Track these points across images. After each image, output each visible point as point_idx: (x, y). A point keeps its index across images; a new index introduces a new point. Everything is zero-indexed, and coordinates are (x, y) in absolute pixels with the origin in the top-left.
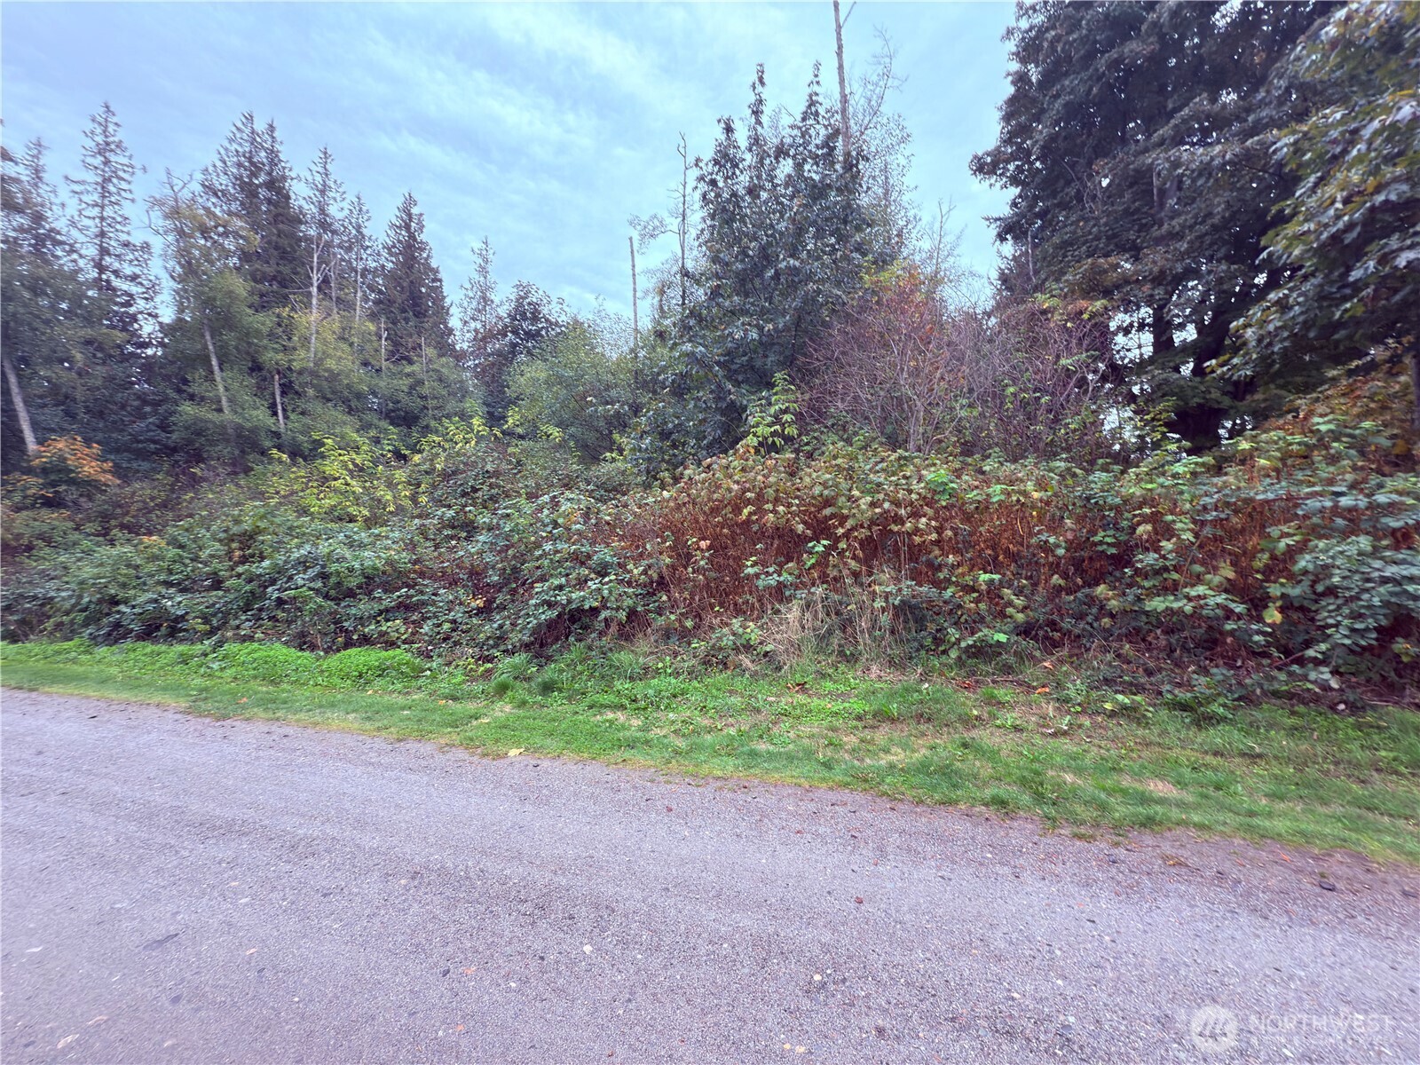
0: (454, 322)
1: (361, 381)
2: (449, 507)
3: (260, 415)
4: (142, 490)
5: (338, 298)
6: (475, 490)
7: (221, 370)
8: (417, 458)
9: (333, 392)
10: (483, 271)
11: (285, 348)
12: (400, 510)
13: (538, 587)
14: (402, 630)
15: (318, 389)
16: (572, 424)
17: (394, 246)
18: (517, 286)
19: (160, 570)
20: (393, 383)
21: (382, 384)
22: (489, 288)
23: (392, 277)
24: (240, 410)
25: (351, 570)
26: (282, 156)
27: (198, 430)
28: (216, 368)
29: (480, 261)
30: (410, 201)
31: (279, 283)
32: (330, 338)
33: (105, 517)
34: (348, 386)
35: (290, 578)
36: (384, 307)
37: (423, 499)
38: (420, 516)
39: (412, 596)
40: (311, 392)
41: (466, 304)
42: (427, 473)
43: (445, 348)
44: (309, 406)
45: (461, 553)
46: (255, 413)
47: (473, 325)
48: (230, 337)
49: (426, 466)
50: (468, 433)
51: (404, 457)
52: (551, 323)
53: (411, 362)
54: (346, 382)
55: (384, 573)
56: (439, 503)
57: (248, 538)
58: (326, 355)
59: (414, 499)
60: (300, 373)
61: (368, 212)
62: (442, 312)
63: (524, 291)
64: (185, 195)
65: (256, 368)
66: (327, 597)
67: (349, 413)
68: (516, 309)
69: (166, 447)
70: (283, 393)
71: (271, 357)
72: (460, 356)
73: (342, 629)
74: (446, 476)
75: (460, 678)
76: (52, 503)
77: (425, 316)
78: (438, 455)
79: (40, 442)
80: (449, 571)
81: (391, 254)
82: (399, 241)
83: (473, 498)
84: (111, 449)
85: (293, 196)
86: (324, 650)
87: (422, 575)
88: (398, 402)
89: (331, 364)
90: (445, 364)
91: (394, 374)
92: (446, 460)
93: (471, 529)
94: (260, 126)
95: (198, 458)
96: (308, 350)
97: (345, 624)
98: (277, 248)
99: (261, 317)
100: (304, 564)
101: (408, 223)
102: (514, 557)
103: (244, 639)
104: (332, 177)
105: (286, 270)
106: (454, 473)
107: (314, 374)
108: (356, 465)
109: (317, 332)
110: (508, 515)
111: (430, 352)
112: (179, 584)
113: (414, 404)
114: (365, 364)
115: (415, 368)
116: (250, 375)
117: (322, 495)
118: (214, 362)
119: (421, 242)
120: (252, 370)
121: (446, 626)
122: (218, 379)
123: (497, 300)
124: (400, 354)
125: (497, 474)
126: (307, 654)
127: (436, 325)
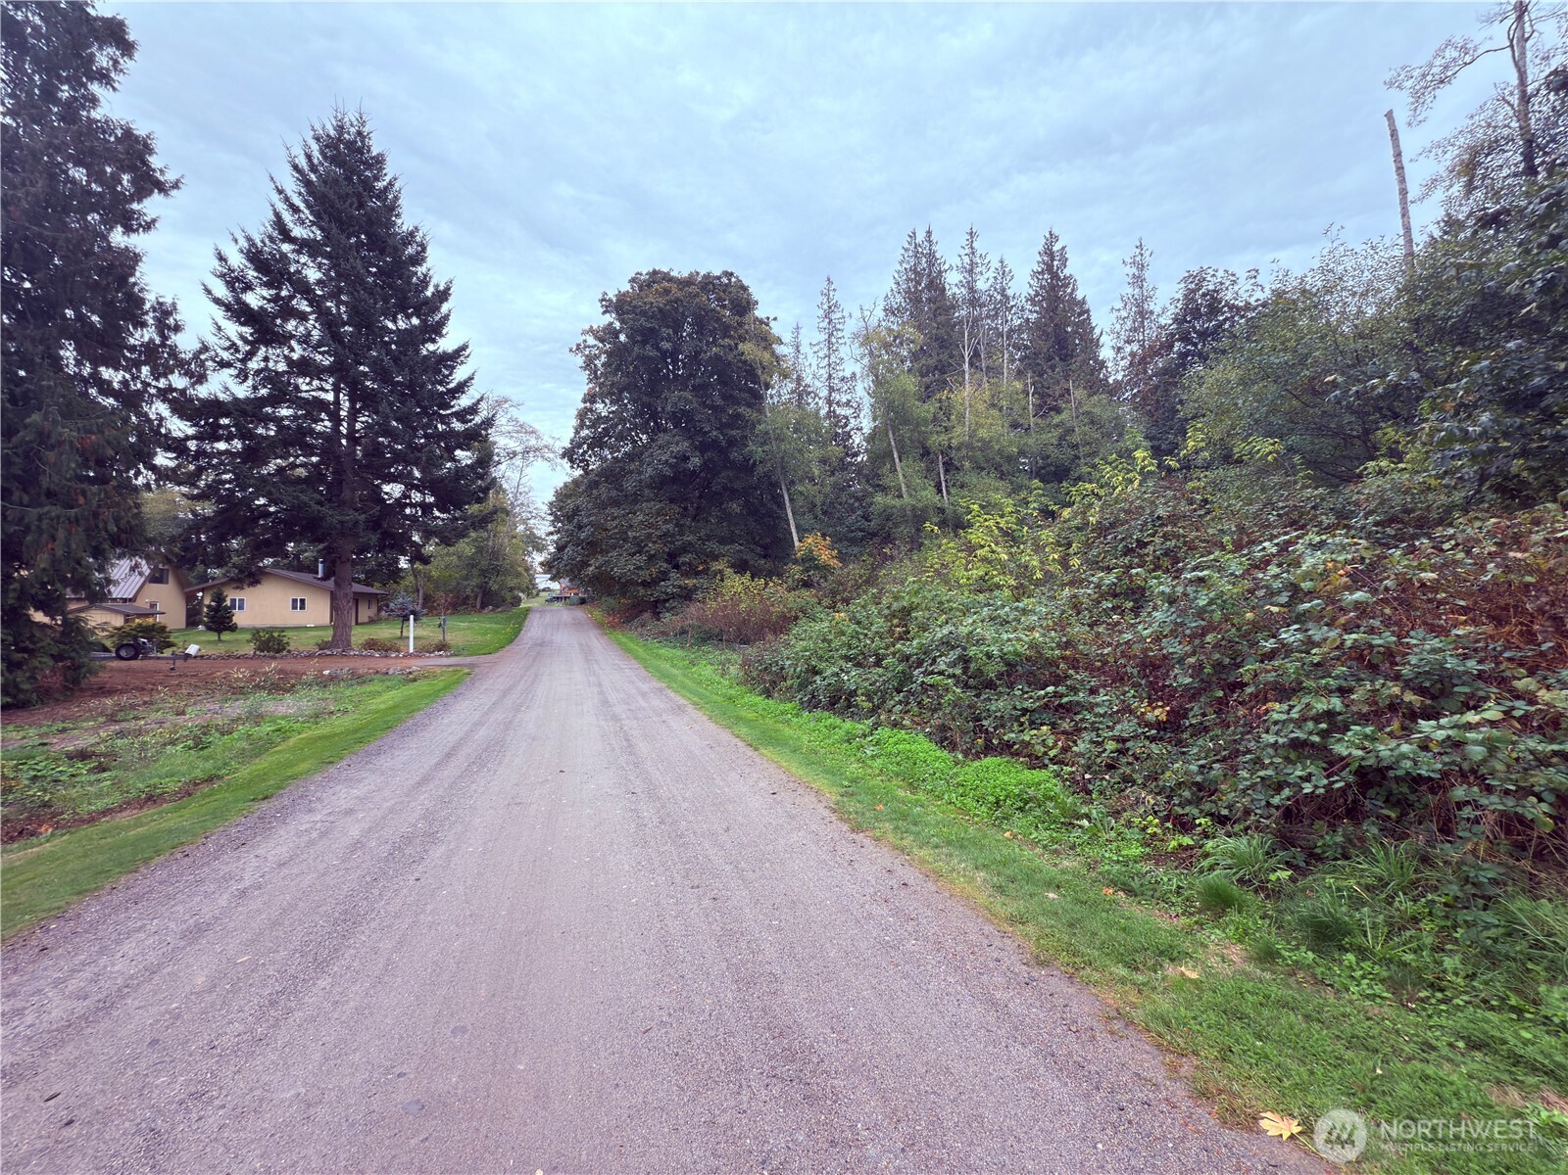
0: (1106, 353)
1: (1011, 443)
2: (1109, 569)
3: (928, 495)
4: (855, 570)
5: (988, 367)
6: (1142, 544)
7: (900, 461)
8: (1066, 513)
9: (987, 461)
10: (1138, 280)
11: (946, 429)
12: (1049, 576)
13: (1277, 710)
14: (1050, 742)
15: (972, 459)
16: (1291, 431)
17: (1037, 295)
18: (1185, 279)
19: (843, 645)
20: (1043, 438)
21: (1031, 441)
22: (1145, 299)
23: (1038, 328)
24: (914, 493)
25: (989, 656)
26: (938, 255)
27: (887, 516)
28: (897, 460)
29: (1134, 270)
30: (1053, 238)
31: (940, 371)
32: (981, 407)
33: (834, 593)
34: (1000, 452)
35: (934, 660)
36: (1032, 363)
37: (1075, 562)
38: (1072, 584)
39: (1062, 696)
40: (967, 464)
41: (1118, 326)
42: (1078, 529)
43: (1095, 383)
44: (967, 479)
45: (1128, 636)
46: (924, 493)
47: (1128, 349)
48: (905, 431)
49: (1078, 521)
50: (1129, 471)
51: (1052, 515)
52: (1238, 309)
53: (1058, 411)
54: (997, 447)
55: (1028, 659)
56: (1095, 565)
57: (906, 613)
58: (979, 425)
59: (1064, 562)
60: (959, 449)
61: (1010, 271)
62: (1092, 344)
63: (1194, 281)
64: (873, 322)
65: (926, 453)
66: (966, 686)
67: (1001, 478)
68: (1185, 309)
69: (869, 534)
70: (947, 471)
71: (936, 440)
72: (1115, 390)
73: (982, 729)
74: (1102, 530)
75: (1136, 850)
76: (807, 584)
77: (1072, 357)
78: (1091, 505)
79: (800, 541)
80: (1111, 660)
81: (1034, 304)
82: (1042, 287)
83: (1140, 556)
84: (838, 539)
85: (947, 287)
86: (962, 752)
87: (1074, 664)
88: (1048, 457)
89: (983, 433)
90: (1097, 405)
91: (1043, 429)
92: (1102, 510)
93: (1138, 597)
94: (921, 237)
95: (888, 539)
96: (964, 425)
97: (985, 723)
98: (936, 340)
99: (926, 406)
100: (947, 644)
101: (1052, 264)
102: (1217, 646)
103: (895, 725)
104: (978, 254)
105: (944, 357)
106: (1113, 525)
107: (969, 446)
108: (1000, 529)
109: (970, 406)
110: (1201, 580)
111: (1079, 394)
112: (855, 658)
113: (1063, 455)
114: (1015, 425)
115: (1064, 416)
116: (921, 460)
117: (970, 566)
118: (896, 455)
119: (1065, 278)
120: (923, 456)
121: (1111, 746)
122: (899, 469)
123: (1157, 310)
124: (1048, 406)
125: (1173, 519)
126: (945, 754)
127: (1085, 362)
